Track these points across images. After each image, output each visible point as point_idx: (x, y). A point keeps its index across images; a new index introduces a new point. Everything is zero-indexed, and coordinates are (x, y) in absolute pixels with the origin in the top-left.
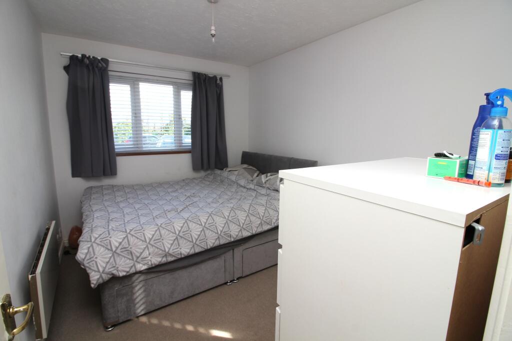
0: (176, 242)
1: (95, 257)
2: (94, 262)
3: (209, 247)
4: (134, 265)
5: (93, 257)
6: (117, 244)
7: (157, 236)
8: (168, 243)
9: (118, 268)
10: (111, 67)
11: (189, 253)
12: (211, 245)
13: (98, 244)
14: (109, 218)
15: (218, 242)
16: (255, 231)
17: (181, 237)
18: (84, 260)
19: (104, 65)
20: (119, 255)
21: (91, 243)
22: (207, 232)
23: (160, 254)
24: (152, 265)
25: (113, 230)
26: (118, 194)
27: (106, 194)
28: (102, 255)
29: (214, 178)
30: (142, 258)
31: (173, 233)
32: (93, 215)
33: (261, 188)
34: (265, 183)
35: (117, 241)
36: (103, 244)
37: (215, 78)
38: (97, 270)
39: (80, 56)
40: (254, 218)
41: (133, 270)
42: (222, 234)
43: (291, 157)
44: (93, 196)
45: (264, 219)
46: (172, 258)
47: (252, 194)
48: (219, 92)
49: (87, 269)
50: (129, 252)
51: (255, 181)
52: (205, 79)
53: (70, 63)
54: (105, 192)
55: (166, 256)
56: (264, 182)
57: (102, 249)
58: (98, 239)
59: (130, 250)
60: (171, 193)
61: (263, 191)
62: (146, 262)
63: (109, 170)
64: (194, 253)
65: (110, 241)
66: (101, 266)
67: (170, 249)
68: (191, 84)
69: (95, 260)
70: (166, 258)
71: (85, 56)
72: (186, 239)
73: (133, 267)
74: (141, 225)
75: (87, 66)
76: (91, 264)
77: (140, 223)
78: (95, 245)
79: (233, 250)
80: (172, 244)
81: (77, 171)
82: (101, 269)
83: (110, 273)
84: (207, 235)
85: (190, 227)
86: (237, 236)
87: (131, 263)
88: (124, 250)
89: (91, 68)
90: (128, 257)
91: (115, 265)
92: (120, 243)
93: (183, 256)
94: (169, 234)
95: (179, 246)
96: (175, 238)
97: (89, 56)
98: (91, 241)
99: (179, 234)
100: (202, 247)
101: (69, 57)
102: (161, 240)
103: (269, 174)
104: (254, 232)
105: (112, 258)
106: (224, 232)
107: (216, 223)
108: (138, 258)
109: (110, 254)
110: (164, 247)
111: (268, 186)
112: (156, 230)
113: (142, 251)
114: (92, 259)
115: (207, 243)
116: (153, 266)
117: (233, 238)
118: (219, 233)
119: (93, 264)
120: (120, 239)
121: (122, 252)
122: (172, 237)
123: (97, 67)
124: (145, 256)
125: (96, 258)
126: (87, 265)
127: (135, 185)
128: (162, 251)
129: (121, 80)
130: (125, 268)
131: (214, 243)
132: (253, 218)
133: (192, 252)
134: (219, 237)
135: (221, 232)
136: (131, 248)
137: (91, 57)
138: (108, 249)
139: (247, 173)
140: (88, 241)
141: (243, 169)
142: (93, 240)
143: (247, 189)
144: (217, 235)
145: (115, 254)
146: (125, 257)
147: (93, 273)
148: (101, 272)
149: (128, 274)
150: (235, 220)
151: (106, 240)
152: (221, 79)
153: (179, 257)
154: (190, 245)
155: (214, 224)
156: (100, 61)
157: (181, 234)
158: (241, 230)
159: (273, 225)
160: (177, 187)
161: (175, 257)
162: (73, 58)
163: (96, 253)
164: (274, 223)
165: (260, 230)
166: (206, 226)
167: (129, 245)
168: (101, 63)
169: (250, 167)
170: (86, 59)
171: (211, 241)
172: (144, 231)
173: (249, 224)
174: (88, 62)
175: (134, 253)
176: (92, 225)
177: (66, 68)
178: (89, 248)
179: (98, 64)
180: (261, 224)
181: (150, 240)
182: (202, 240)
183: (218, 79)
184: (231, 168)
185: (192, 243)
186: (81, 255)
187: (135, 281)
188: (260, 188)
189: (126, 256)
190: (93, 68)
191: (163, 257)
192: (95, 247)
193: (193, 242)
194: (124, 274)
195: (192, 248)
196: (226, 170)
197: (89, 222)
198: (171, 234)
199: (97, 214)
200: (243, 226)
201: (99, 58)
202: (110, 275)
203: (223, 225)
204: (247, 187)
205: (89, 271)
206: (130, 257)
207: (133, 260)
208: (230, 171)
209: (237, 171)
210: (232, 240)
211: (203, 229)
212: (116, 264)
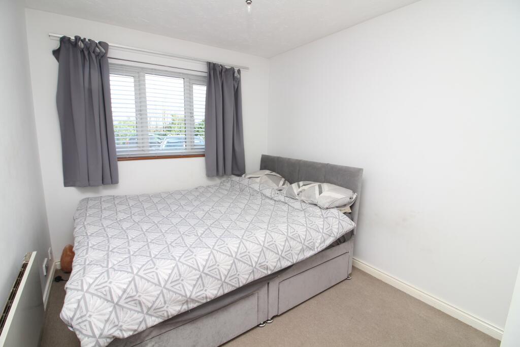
0: (200, 281)
1: (88, 315)
2: (86, 323)
3: (241, 285)
4: (144, 320)
5: (85, 315)
6: (120, 293)
7: (175, 276)
8: (189, 284)
9: (121, 326)
10: (111, 53)
11: (217, 294)
12: (244, 283)
13: (93, 294)
14: (109, 247)
15: (253, 278)
16: (295, 259)
17: (207, 274)
18: (72, 319)
19: (103, 50)
20: (122, 307)
21: (82, 293)
22: (239, 264)
23: (179, 301)
24: (168, 316)
25: (115, 270)
26: (120, 208)
27: (105, 208)
28: (99, 311)
29: (232, 186)
30: (155, 309)
31: (196, 270)
32: (88, 243)
33: (295, 201)
34: (298, 194)
35: (119, 288)
36: (100, 294)
37: (232, 70)
38: (91, 334)
39: (73, 38)
40: (295, 242)
41: (142, 327)
42: (257, 267)
43: (327, 163)
44: (90, 212)
45: (306, 243)
46: (195, 303)
47: (283, 207)
48: (236, 86)
49: (77, 333)
50: (137, 302)
51: (284, 192)
52: (222, 70)
53: (60, 46)
54: (104, 206)
55: (187, 302)
56: (296, 194)
57: (99, 301)
58: (93, 286)
59: (138, 298)
60: (184, 207)
61: (297, 205)
62: (160, 314)
63: (109, 177)
64: (222, 294)
65: (110, 288)
66: (97, 327)
67: (192, 292)
68: (205, 77)
69: (88, 319)
70: (187, 304)
71: (80, 38)
72: (212, 277)
73: (143, 322)
74: (152, 260)
75: (82, 51)
76: (82, 325)
77: (151, 256)
78: (88, 296)
79: (268, 284)
80: (195, 286)
81: (70, 179)
82: (97, 333)
83: (111, 336)
84: (238, 268)
85: (218, 260)
86: (275, 267)
87: (140, 317)
88: (129, 299)
89: (86, 53)
90: (136, 309)
91: (117, 323)
92: (124, 291)
93: (208, 300)
94: (191, 272)
95: (204, 286)
96: (198, 276)
97: (85, 39)
98: (82, 290)
99: (203, 270)
100: (233, 286)
101: (59, 39)
102: (180, 281)
103: (301, 183)
104: (295, 261)
105: (114, 313)
106: (260, 264)
107: (249, 252)
108: (149, 309)
109: (110, 307)
110: (185, 290)
111: (303, 198)
112: (174, 268)
113: (154, 299)
114: (84, 319)
115: (238, 280)
116: (170, 317)
117: (270, 270)
118: (254, 265)
119: (85, 326)
120: (124, 284)
121: (127, 303)
122: (195, 275)
123: (94, 52)
124: (159, 306)
125: (90, 316)
126: (77, 327)
127: (140, 195)
128: (182, 296)
129: (124, 70)
130: (132, 325)
131: (248, 279)
132: (293, 243)
133: (220, 293)
134: (253, 271)
135: (256, 263)
136: (139, 296)
137: (87, 40)
138: (108, 301)
139: (271, 181)
140: (78, 290)
141: (265, 176)
142: (85, 288)
143: (275, 201)
144: (251, 268)
145: (117, 307)
146: (131, 310)
147: (86, 339)
148: (97, 336)
149: (136, 333)
150: (272, 246)
151: (104, 287)
152: (239, 71)
153: (204, 301)
154: (217, 284)
155: (247, 253)
156: (98, 45)
157: (206, 271)
158: (279, 259)
159: (316, 250)
160: (190, 198)
161: (198, 302)
162: (64, 40)
163: (90, 308)
164: (317, 248)
165: (301, 257)
166: (237, 257)
167: (137, 292)
168: (99, 48)
169: (274, 173)
170: (80, 42)
171: (244, 276)
172: (157, 269)
173: (289, 250)
174: (82, 46)
175: (144, 303)
176: (85, 260)
177: (56, 53)
178: (79, 301)
179: (94, 49)
180: (302, 250)
181: (166, 281)
182: (233, 276)
183: (236, 71)
184: (250, 174)
185: (220, 282)
186: (67, 312)
187: (145, 338)
188: (292, 201)
189: (133, 308)
190: (89, 53)
191: (183, 304)
192: (88, 300)
193: (221, 280)
194: (131, 333)
195: (219, 288)
196: (245, 177)
197: (81, 255)
198: (194, 271)
199: (93, 241)
200: (282, 254)
201: (97, 42)
202: (110, 338)
203: (258, 255)
204: (275, 199)
205: (80, 336)
206: (138, 309)
207: (142, 312)
208: (249, 178)
209: (259, 179)
210: (269, 272)
211: (234, 262)
212: (119, 322)
